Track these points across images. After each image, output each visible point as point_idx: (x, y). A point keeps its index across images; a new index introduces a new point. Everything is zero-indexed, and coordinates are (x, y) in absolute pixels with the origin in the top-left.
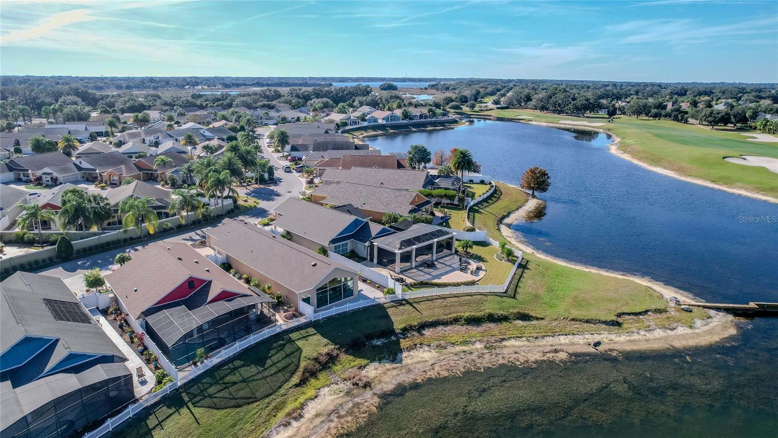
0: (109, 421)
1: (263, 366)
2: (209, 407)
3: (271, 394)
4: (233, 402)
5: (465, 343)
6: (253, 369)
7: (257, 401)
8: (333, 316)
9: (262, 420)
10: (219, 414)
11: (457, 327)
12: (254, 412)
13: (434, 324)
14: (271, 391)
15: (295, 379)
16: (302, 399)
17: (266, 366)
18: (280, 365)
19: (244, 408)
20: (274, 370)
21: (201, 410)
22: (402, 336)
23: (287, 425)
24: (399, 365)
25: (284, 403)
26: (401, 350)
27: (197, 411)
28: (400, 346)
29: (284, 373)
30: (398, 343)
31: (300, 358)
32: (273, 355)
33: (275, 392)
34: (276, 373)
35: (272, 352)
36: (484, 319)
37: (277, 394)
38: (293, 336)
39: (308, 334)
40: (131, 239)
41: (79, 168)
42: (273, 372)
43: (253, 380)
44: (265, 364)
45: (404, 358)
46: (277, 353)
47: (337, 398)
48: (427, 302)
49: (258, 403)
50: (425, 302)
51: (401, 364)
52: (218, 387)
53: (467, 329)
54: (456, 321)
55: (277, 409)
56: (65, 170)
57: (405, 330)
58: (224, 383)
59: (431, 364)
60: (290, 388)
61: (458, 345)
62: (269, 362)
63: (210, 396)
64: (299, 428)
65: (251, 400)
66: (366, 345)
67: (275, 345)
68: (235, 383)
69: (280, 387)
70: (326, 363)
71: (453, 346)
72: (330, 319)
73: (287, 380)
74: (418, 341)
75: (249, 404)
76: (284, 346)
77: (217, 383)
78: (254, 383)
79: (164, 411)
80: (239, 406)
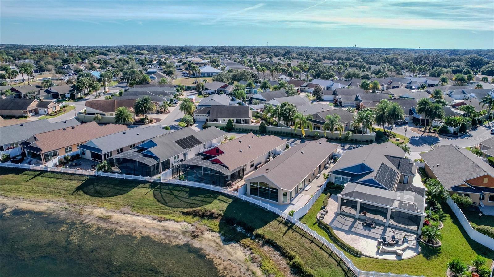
0: (132, 176)
1: (189, 197)
2: (154, 194)
3: (171, 207)
4: (160, 199)
5: (266, 272)
6: (185, 195)
7: (165, 205)
8: (250, 203)
9: (154, 211)
10: (152, 198)
11: (283, 262)
12: (159, 207)
13: (277, 248)
14: (174, 206)
15: (186, 210)
16: (172, 218)
17: (190, 198)
18: (193, 201)
19: (159, 203)
20: (190, 201)
21: (152, 193)
22: (253, 237)
23: (154, 219)
24: (222, 244)
25: (169, 213)
26: (239, 241)
27: (151, 192)
28: (241, 240)
29: (189, 205)
30: (245, 237)
31: (203, 205)
32: (199, 197)
33: (174, 208)
34: (188, 203)
35: (202, 196)
36: (303, 273)
37: (173, 208)
38: (221, 197)
39: (226, 201)
40: (296, 134)
41: (357, 99)
42: (187, 201)
43: (178, 198)
44: (190, 197)
45: (230, 245)
46: (203, 197)
47: (180, 229)
48: (299, 235)
49: (163, 206)
50: (297, 234)
51: (224, 245)
52: (168, 191)
53: (285, 268)
54: (291, 258)
55: (164, 213)
56: (348, 98)
57: (258, 236)
58: (171, 192)
59: (229, 258)
60: (180, 211)
61: (261, 268)
62: (194, 198)
63: (161, 192)
64: (153, 223)
65: (165, 203)
66: (233, 225)
67: (208, 194)
68: (173, 194)
69: (178, 208)
70: (206, 216)
71: (258, 266)
72: (247, 203)
73: (184, 208)
74: (252, 246)
75: (162, 203)
76: (210, 197)
77: (170, 190)
78: (176, 199)
79: (148, 185)
80: (159, 201)
